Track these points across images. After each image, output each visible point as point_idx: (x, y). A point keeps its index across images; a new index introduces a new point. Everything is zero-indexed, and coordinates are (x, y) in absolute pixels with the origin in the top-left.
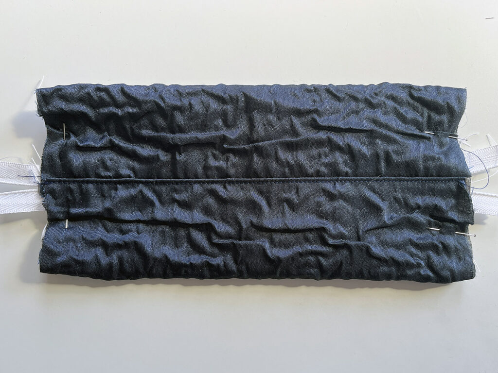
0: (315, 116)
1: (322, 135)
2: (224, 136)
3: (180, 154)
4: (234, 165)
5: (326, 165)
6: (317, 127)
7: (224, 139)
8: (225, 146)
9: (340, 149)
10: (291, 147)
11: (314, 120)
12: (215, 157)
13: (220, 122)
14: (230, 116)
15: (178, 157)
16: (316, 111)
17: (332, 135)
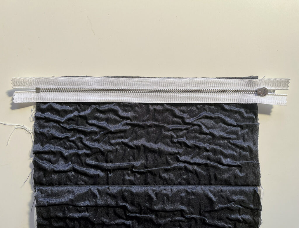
1: (182, 165)
2: (133, 165)
3: (111, 173)
4: (138, 179)
5: (184, 179)
6: (180, 161)
7: (133, 166)
8: (133, 170)
9: (190, 171)
10: (167, 171)
11: (178, 157)
12: (128, 175)
13: (131, 158)
14: (136, 156)
15: (110, 175)
16: (179, 153)
17: (187, 165)
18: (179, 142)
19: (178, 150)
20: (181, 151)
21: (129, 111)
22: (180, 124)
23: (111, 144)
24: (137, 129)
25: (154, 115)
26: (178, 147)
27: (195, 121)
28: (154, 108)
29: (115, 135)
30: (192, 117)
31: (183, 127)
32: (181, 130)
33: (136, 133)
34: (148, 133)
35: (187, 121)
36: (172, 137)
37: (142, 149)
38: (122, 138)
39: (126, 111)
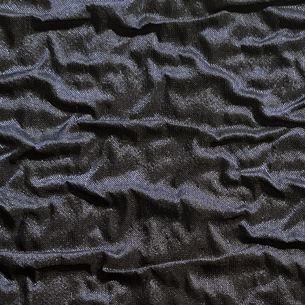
0: (243, 223)
1: (257, 251)
2: (104, 255)
3: (34, 281)
6: (249, 240)
7: (104, 259)
8: (105, 269)
9: (284, 271)
11: (242, 229)
12: (90, 286)
13: (97, 233)
14: (114, 226)
15: (31, 287)
16: (246, 215)
17: (272, 252)
18: (246, 181)
19: (244, 206)
20: (253, 208)
21: (88, 86)
22: (247, 122)
23: (35, 192)
24: (113, 141)
25: (167, 98)
26: (243, 198)
27: (293, 111)
28: (166, 76)
29: (46, 164)
30: (284, 99)
31: (259, 133)
32: (252, 142)
33: (111, 155)
34: (149, 156)
35: (268, 112)
36: (223, 165)
37: (132, 204)
38: (67, 170)
39: (78, 86)
